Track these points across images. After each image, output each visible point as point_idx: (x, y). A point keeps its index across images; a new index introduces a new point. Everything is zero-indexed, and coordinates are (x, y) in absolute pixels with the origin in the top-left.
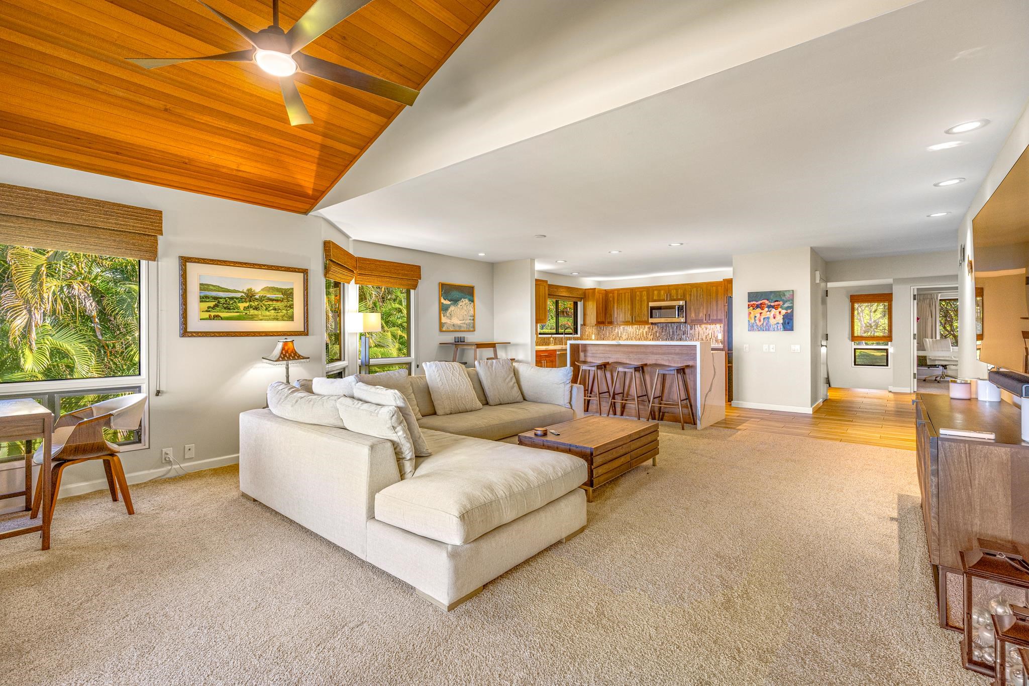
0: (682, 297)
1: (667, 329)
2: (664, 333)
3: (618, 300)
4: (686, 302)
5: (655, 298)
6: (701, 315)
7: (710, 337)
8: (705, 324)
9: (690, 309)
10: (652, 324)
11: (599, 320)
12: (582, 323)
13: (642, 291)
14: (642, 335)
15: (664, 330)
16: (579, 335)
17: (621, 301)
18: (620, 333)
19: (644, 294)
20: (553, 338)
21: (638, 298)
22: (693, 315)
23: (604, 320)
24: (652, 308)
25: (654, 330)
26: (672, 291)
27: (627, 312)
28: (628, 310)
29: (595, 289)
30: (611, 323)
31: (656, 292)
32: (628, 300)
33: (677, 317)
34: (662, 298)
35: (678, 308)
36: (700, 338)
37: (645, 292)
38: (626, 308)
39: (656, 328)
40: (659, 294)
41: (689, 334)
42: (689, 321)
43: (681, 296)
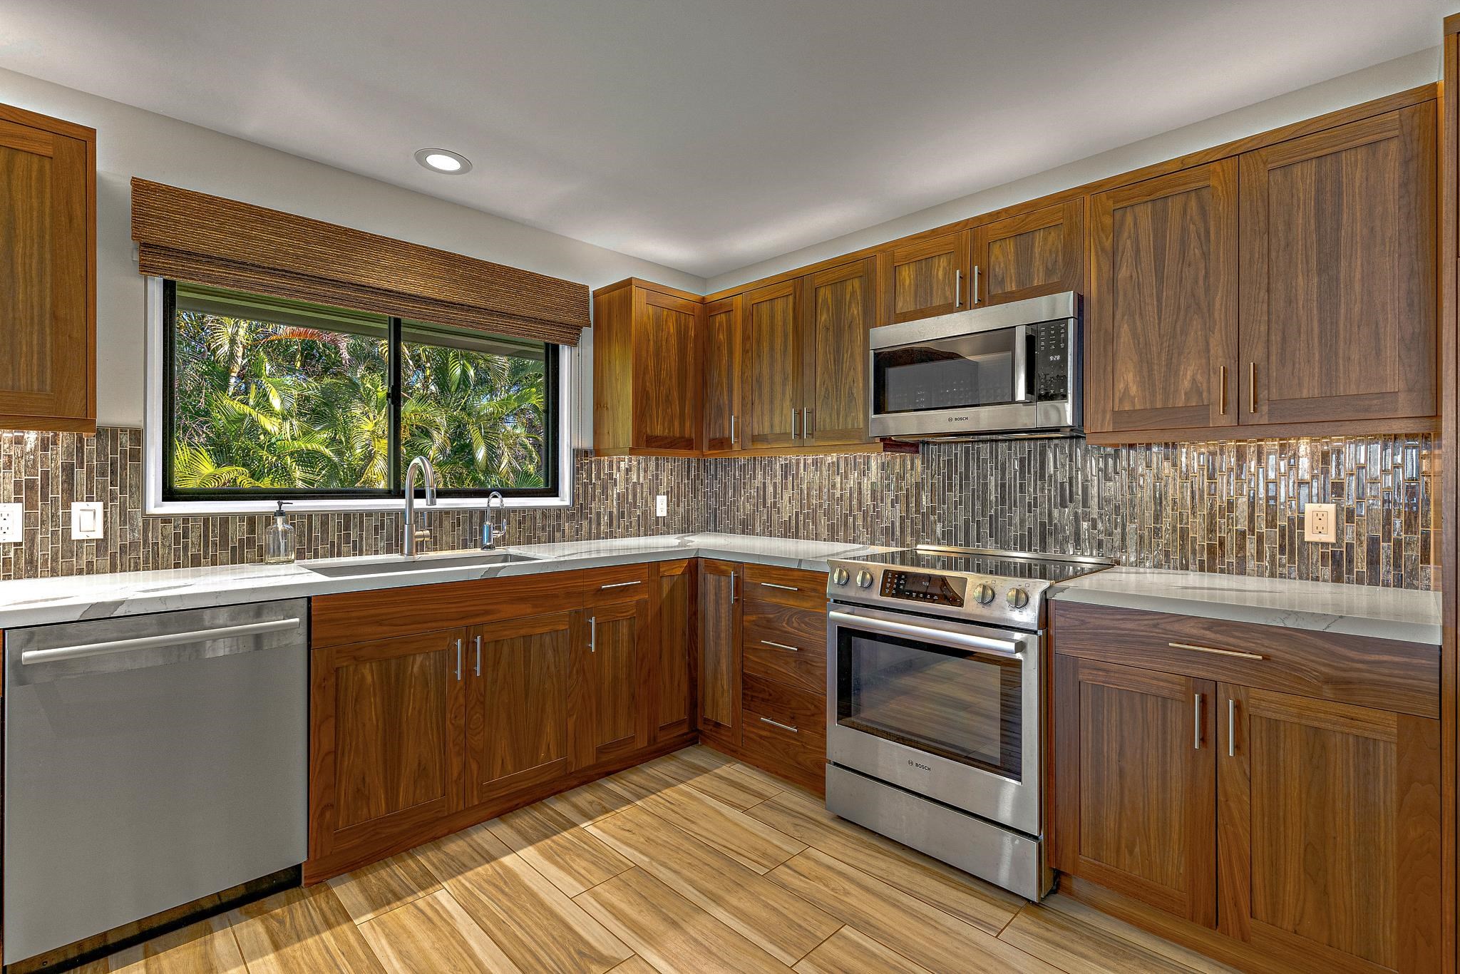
0: (1055, 279)
1: (974, 472)
2: (954, 496)
3: (746, 338)
4: (1080, 301)
5: (903, 305)
6: (1189, 373)
7: (1243, 525)
8: (1218, 433)
9: (1111, 338)
10: (891, 444)
11: (659, 431)
12: (588, 443)
13: (843, 282)
14: (855, 502)
15: (956, 479)
16: (564, 499)
17: (759, 342)
18: (770, 489)
19: (853, 293)
20: (291, 517)
21: (823, 318)
22: (1128, 380)
23: (689, 431)
24: (887, 360)
25: (911, 479)
26: (996, 249)
27: (778, 388)
28: (785, 379)
29: (628, 283)
30: (721, 443)
31: (907, 275)
32: (786, 336)
33: (1021, 394)
34: (937, 301)
35: (1030, 341)
36: (1166, 524)
37: (857, 283)
38: (778, 367)
39: (915, 467)
40: (924, 284)
41: (1094, 503)
42: (1097, 421)
43: (1049, 272)
